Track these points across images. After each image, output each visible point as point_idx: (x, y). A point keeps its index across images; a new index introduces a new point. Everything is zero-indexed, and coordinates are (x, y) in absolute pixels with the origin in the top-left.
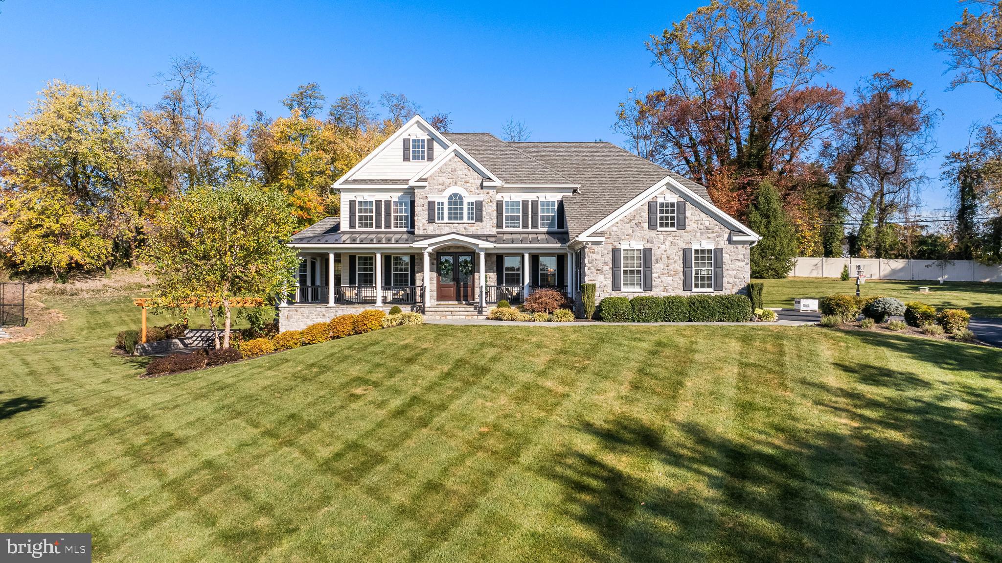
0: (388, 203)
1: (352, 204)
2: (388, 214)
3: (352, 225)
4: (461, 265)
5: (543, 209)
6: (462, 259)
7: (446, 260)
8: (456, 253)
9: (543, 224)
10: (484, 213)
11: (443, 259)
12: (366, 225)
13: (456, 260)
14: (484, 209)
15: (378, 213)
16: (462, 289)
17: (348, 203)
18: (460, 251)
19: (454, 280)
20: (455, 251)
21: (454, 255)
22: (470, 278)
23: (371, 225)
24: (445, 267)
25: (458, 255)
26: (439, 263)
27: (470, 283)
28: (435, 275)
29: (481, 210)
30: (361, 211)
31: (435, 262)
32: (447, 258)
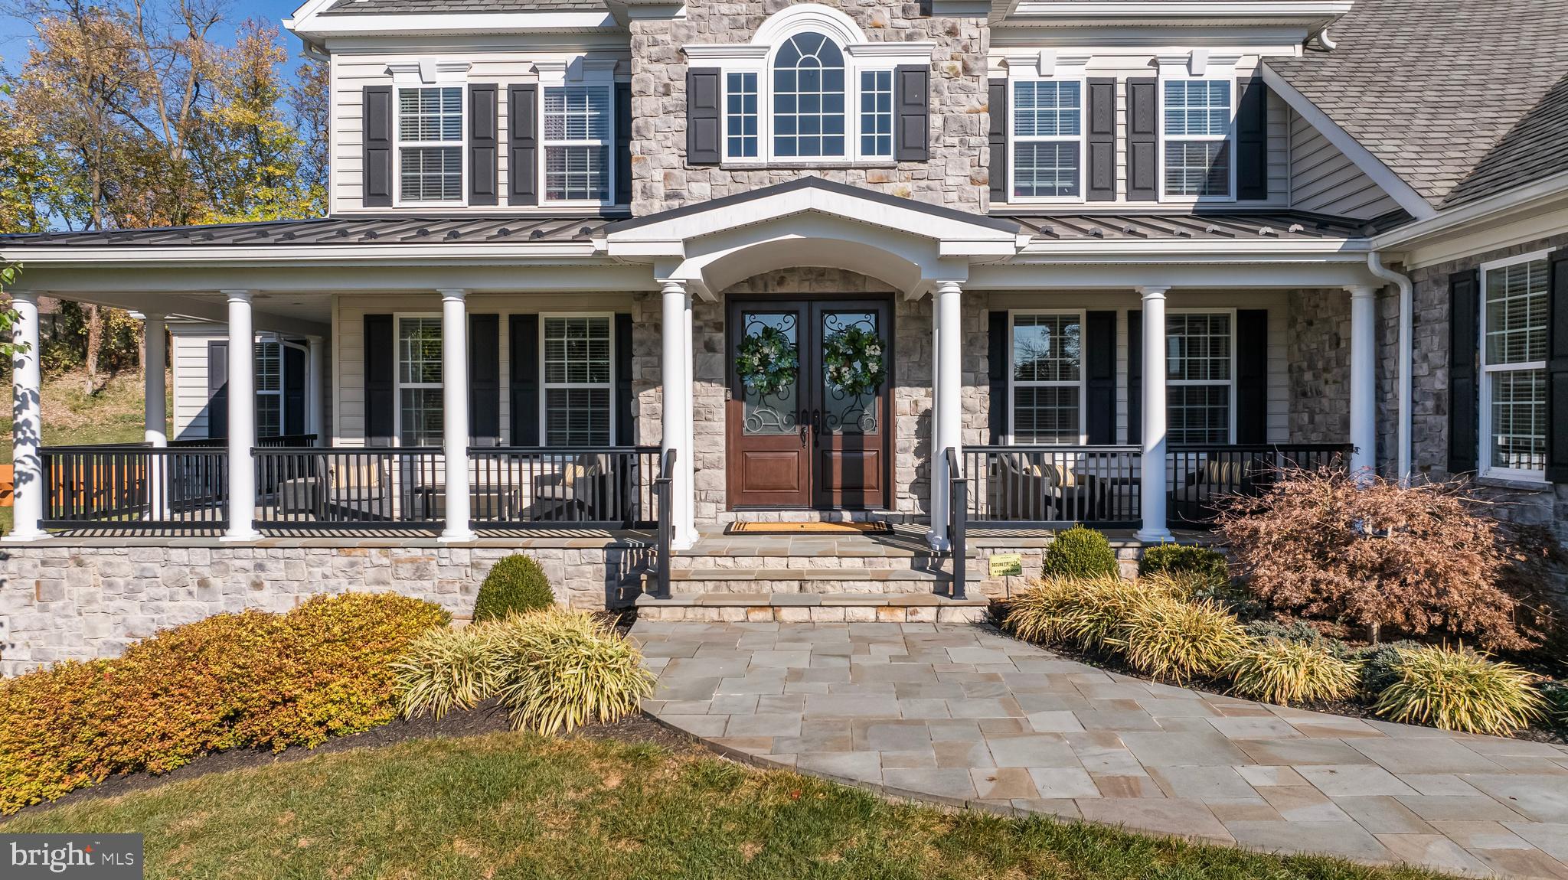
0: (523, 96)
1: (375, 100)
2: (523, 141)
3: (375, 190)
4: (835, 352)
5: (1174, 118)
6: (836, 324)
7: (768, 333)
8: (810, 298)
9: (1173, 178)
10: (936, 121)
11: (754, 326)
12: (433, 190)
13: (809, 330)
14: (935, 102)
15: (483, 141)
16: (837, 455)
17: (359, 98)
18: (830, 288)
19: (800, 416)
20: (805, 289)
21: (803, 307)
22: (873, 409)
23: (454, 192)
24: (764, 361)
25: (817, 307)
26: (739, 345)
27: (872, 432)
28: (718, 395)
29: (922, 110)
30: (410, 129)
31: (720, 337)
32: (773, 321)
